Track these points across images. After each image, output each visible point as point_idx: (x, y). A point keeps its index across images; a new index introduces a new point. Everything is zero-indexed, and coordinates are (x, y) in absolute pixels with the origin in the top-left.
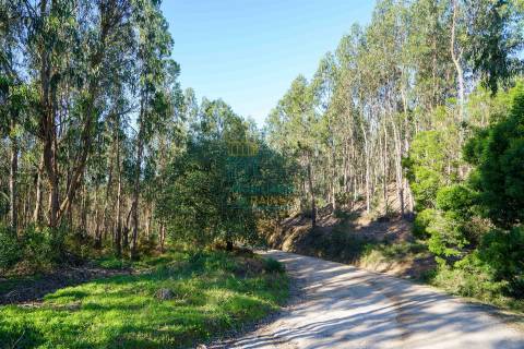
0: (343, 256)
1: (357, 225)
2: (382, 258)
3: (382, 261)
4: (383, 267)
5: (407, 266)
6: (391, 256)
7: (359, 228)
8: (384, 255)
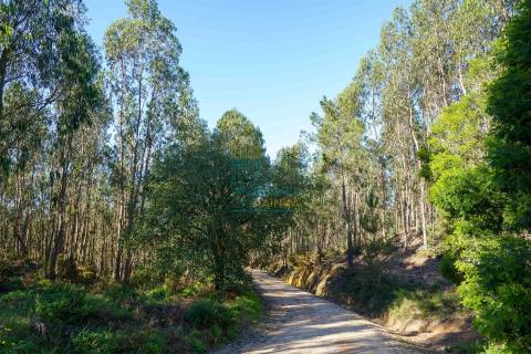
0: (371, 305)
1: (409, 264)
2: (419, 312)
3: (416, 317)
4: (415, 327)
5: (454, 329)
6: (433, 309)
7: (410, 267)
8: (421, 308)
